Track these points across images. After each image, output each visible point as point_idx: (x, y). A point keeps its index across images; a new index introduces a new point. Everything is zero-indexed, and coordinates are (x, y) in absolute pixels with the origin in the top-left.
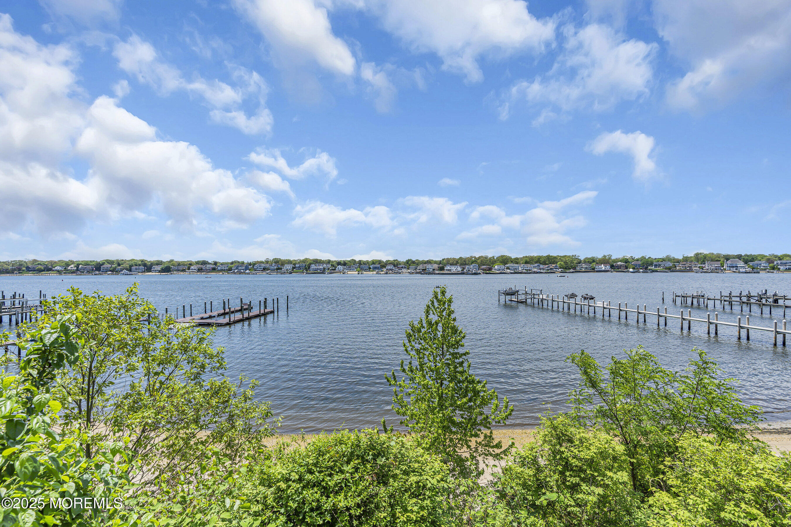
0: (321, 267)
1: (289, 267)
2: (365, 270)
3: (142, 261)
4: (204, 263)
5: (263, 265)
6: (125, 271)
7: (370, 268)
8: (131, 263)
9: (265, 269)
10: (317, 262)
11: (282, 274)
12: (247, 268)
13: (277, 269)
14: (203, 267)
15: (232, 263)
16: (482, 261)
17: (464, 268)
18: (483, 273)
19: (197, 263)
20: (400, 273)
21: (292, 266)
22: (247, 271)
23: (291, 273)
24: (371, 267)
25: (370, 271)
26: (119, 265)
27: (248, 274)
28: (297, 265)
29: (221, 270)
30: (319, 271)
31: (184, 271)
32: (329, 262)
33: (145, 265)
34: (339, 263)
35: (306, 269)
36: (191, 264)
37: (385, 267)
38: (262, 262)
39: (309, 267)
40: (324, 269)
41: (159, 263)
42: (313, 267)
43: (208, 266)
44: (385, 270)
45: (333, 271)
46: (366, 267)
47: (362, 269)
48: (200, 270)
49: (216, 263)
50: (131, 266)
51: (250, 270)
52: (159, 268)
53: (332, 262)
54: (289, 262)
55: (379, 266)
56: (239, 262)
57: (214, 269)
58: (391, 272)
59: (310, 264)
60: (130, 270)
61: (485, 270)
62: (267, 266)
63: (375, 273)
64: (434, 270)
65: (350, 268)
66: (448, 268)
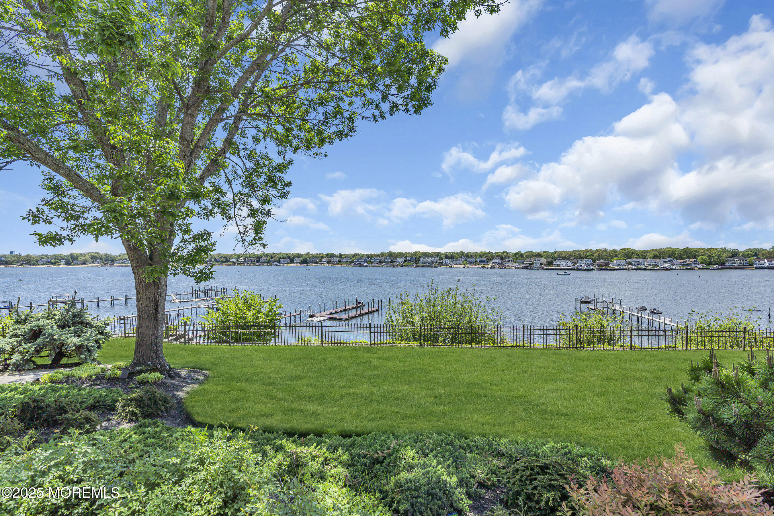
0: (430, 261)
1: (401, 260)
2: (471, 264)
3: (287, 254)
4: (332, 256)
5: (379, 258)
6: (276, 263)
7: (476, 262)
8: (280, 256)
9: (380, 262)
10: (426, 255)
11: (394, 266)
12: (365, 261)
13: (391, 262)
14: (332, 259)
15: (354, 256)
16: (599, 254)
17: (576, 263)
18: (598, 269)
19: (327, 255)
20: (505, 268)
21: (404, 259)
22: (366, 264)
23: (402, 266)
24: (478, 260)
25: (475, 264)
26: (272, 258)
27: (366, 266)
28: (408, 259)
29: (346, 263)
30: (427, 264)
31: (317, 263)
32: (438, 254)
33: (289, 258)
34: (447, 257)
35: (416, 262)
36: (322, 257)
37: (491, 260)
38: (378, 255)
39: (419, 260)
40: (432, 262)
41: (299, 256)
42: (422, 260)
43: (335, 258)
44: (491, 263)
45: (440, 264)
46: (472, 260)
47: (468, 263)
48: (329, 262)
49: (341, 256)
50: (280, 259)
51: (368, 262)
52: (299, 260)
53: (441, 254)
54: (401, 255)
55: (485, 259)
56: (359, 255)
57: (339, 262)
58: (496, 266)
59: (420, 257)
60: (279, 262)
61: (601, 265)
62: (383, 259)
63: (480, 266)
64: (541, 264)
65: (457, 262)
66: (558, 263)
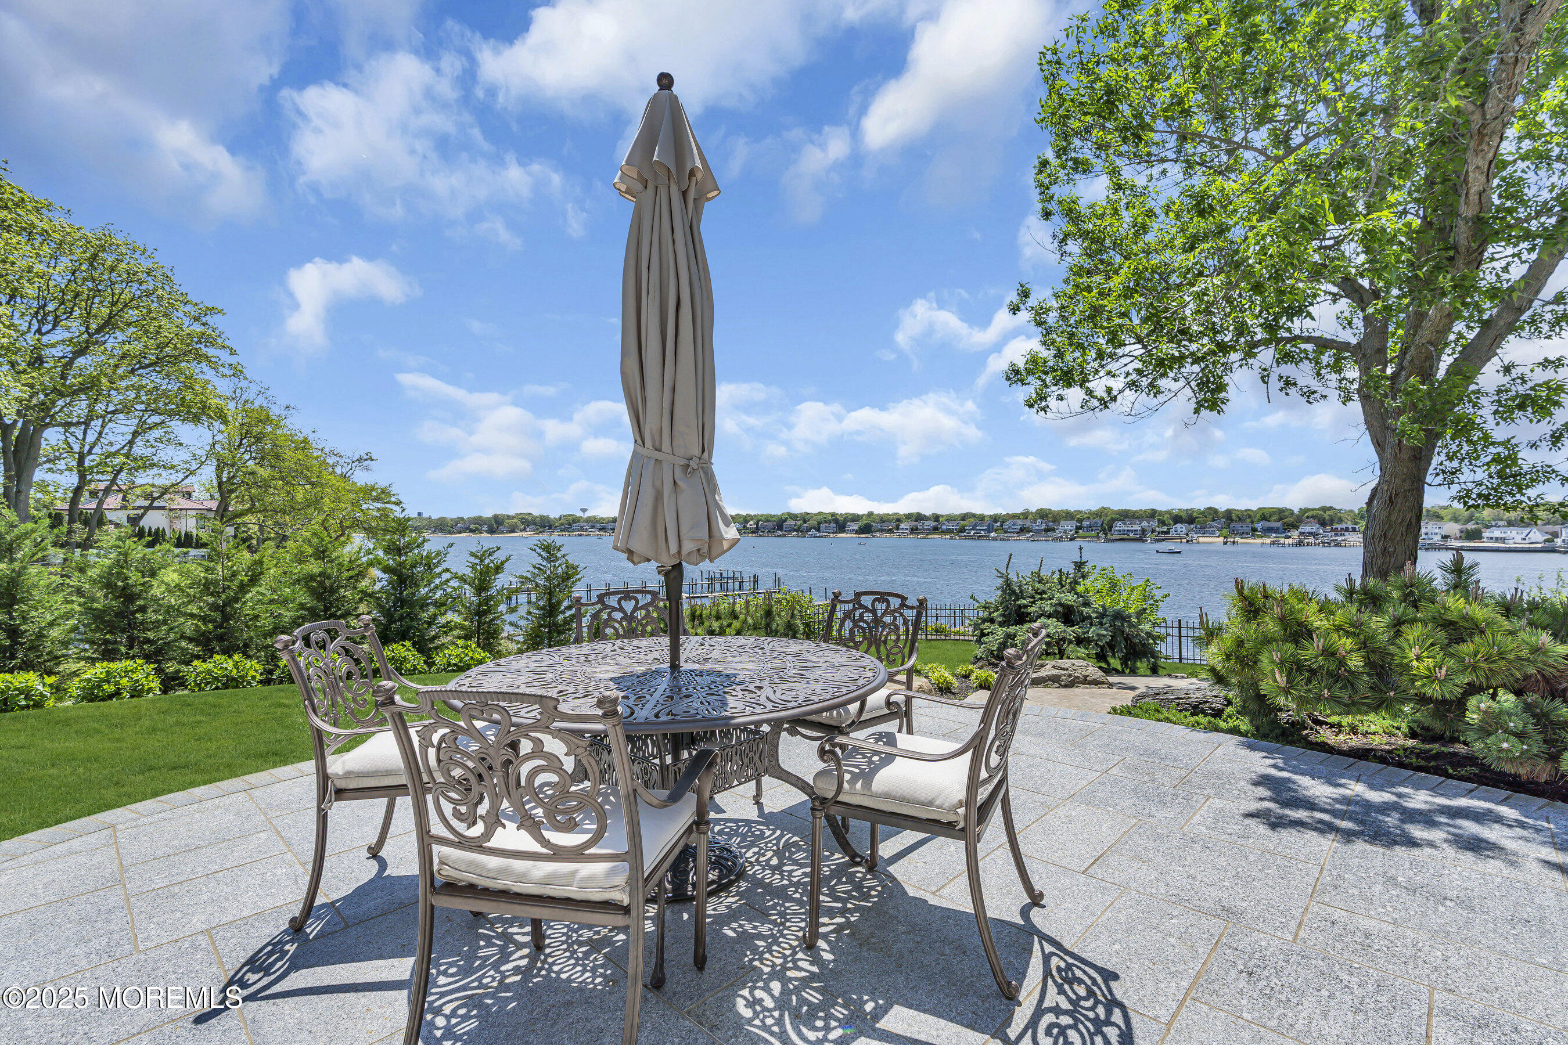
0: (1137, 527)
1: (1069, 526)
2: (1242, 535)
3: (833, 515)
4: (920, 517)
5: (1020, 522)
6: (813, 532)
7: (1254, 530)
8: (819, 518)
9: (1022, 530)
10: (1126, 515)
11: (1055, 540)
12: (990, 529)
13: (1047, 530)
14: (919, 525)
15: (964, 517)
17: (1556, 535)
19: (909, 516)
20: (1338, 545)
21: (1075, 523)
22: (992, 534)
23: (1072, 539)
24: (1259, 526)
25: (1254, 536)
26: (805, 522)
27: (995, 539)
28: (1085, 523)
29: (948, 531)
30: (1131, 535)
31: (890, 531)
32: (1153, 514)
33: (836, 521)
34: (1177, 519)
35: (1104, 530)
36: (899, 520)
37: (1296, 527)
38: (1015, 516)
39: (1111, 528)
40: (1143, 530)
41: (855, 518)
42: (1119, 526)
43: (926, 523)
44: (1295, 534)
45: (1162, 537)
46: (1246, 526)
47: (1234, 532)
48: (914, 530)
49: (936, 518)
50: (819, 523)
51: (996, 531)
52: (855, 526)
53: (1161, 513)
54: (1069, 516)
55: (1278, 524)
56: (974, 515)
57: (935, 529)
58: (1311, 540)
59: (1113, 520)
60: (818, 529)
62: (1028, 523)
63: (1268, 541)
64: (1445, 537)
65: (1203, 529)
66: (1497, 533)
